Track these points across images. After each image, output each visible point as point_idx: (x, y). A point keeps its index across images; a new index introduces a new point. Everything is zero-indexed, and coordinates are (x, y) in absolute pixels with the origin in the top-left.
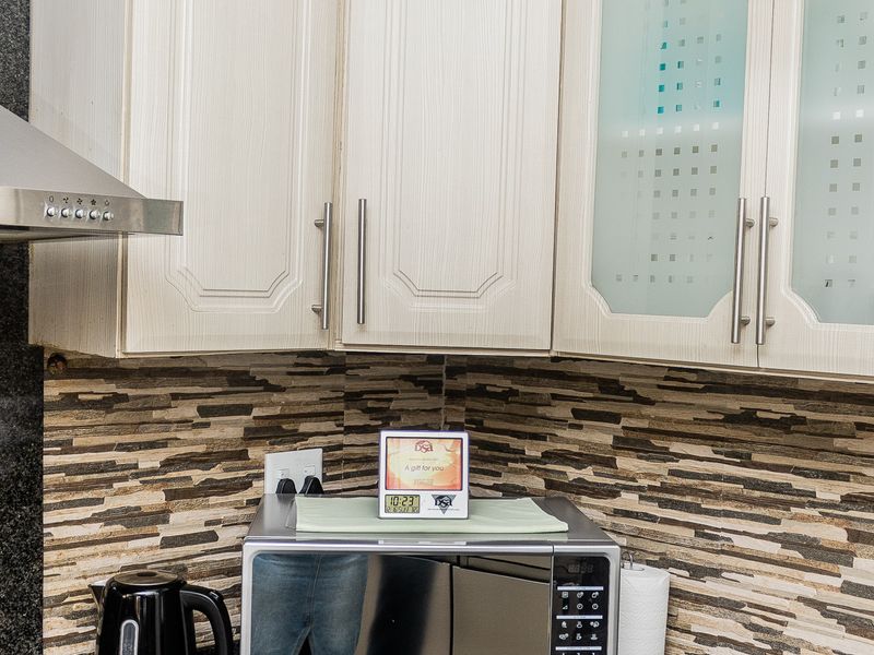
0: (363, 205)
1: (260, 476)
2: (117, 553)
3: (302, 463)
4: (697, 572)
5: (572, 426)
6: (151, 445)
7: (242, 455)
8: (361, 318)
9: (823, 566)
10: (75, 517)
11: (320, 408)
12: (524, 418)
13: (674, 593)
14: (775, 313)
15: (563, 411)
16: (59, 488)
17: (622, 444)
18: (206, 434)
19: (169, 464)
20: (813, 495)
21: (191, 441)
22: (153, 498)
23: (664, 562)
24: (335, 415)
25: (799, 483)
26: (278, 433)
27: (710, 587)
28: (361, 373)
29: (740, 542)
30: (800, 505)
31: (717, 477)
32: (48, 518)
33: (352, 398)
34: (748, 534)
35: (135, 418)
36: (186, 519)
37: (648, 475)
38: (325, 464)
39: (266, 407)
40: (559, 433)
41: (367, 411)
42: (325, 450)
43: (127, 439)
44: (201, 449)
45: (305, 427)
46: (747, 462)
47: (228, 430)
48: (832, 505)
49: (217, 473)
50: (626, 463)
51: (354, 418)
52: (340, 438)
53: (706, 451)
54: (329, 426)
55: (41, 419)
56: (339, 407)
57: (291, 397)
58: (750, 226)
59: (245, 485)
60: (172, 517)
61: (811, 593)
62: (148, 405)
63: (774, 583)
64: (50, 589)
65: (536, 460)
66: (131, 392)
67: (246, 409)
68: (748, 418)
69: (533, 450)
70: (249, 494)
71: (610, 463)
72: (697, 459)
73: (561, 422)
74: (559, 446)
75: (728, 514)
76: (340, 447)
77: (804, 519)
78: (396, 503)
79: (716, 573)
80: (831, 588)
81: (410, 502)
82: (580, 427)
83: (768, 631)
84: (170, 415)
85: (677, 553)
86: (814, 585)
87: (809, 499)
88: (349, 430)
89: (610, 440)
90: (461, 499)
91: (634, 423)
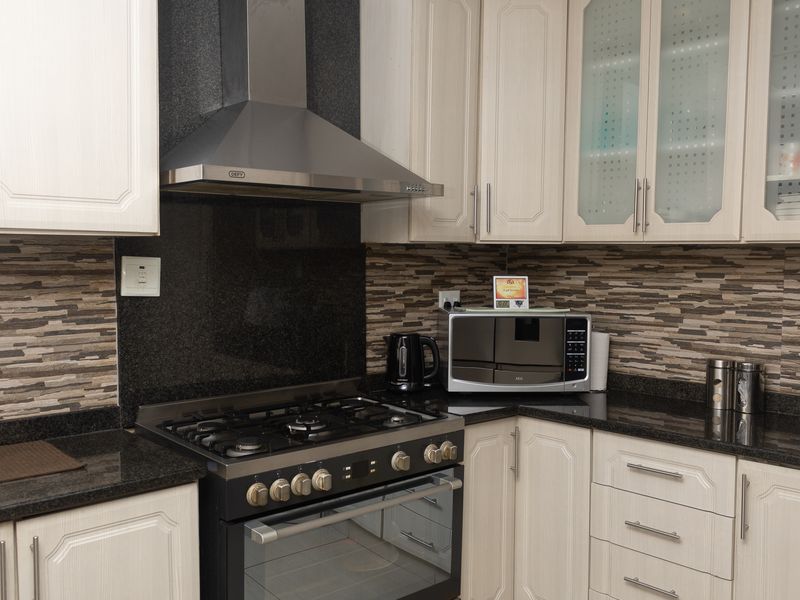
0: (489, 186)
1: (437, 301)
2: (389, 327)
3: (454, 296)
4: (621, 333)
5: (566, 279)
6: (399, 285)
7: (431, 291)
8: (489, 230)
9: (671, 324)
10: (374, 311)
11: (459, 273)
12: (544, 277)
13: (612, 343)
14: (650, 221)
15: (562, 273)
16: (370, 300)
17: (588, 284)
18: (418, 282)
19: (405, 293)
20: (667, 296)
21: (413, 284)
22: (400, 306)
23: (606, 331)
24: (464, 277)
25: (662, 292)
26: (444, 283)
27: (627, 338)
28: (475, 259)
29: (638, 319)
30: (662, 301)
31: (629, 293)
32: (368, 311)
33: (471, 270)
34: (642, 315)
35: (394, 273)
36: (411, 316)
37: (600, 296)
38: (461, 297)
39: (440, 272)
40: (561, 282)
41: (477, 276)
42: (462, 291)
43: (391, 282)
44: (416, 288)
45: (454, 281)
46: (641, 286)
47: (425, 281)
48: (675, 300)
49: (422, 298)
50: (590, 291)
51: (471, 279)
52: (467, 287)
53: (624, 283)
54: (461, 281)
55: (365, 272)
56: (466, 273)
57: (447, 268)
58: (640, 189)
59: (432, 303)
60: (407, 315)
61: (666, 335)
62: (398, 269)
63: (652, 334)
64: (369, 338)
65: (551, 294)
66: (393, 263)
67: (432, 272)
68: (641, 268)
69: (549, 290)
70: (433, 308)
71: (584, 292)
72: (620, 286)
73: (561, 277)
74: (561, 288)
75: (633, 308)
76: (466, 290)
77: (664, 306)
78: (500, 304)
79: (628, 332)
80: (674, 332)
81: (506, 304)
82: (570, 279)
83: (651, 353)
84: (406, 273)
85: (612, 326)
86: (668, 332)
87: (665, 298)
88: (470, 283)
89: (583, 283)
90: (526, 302)
91: (593, 275)
